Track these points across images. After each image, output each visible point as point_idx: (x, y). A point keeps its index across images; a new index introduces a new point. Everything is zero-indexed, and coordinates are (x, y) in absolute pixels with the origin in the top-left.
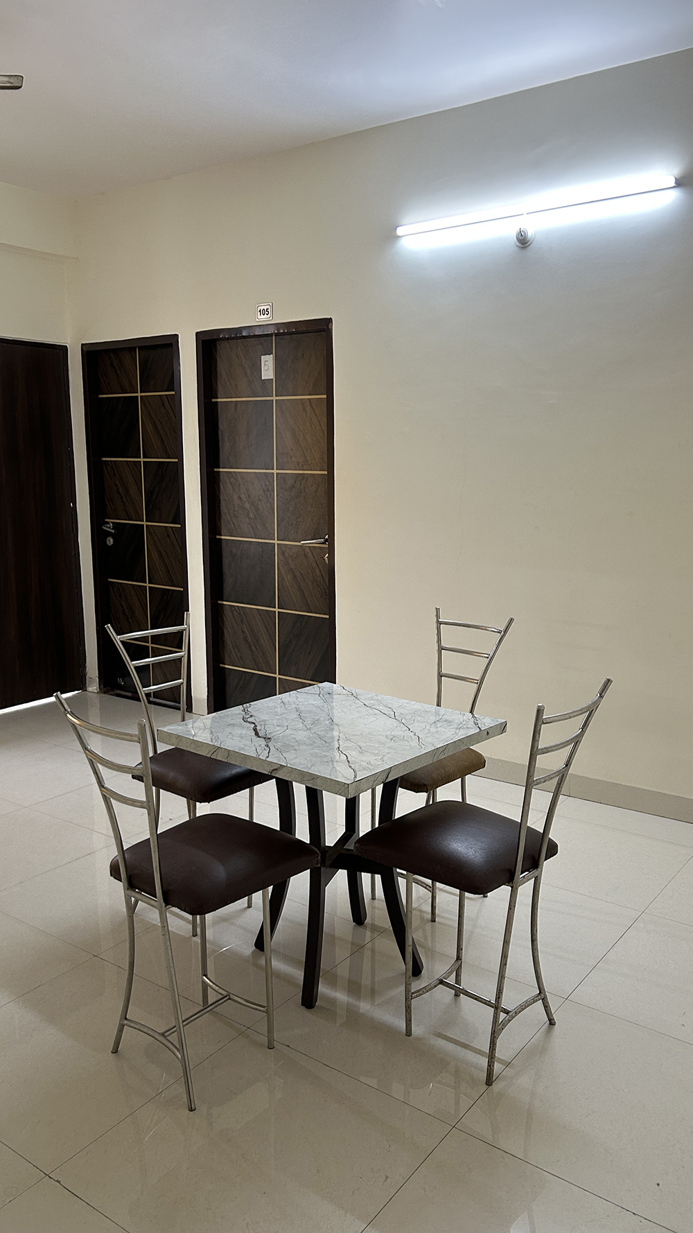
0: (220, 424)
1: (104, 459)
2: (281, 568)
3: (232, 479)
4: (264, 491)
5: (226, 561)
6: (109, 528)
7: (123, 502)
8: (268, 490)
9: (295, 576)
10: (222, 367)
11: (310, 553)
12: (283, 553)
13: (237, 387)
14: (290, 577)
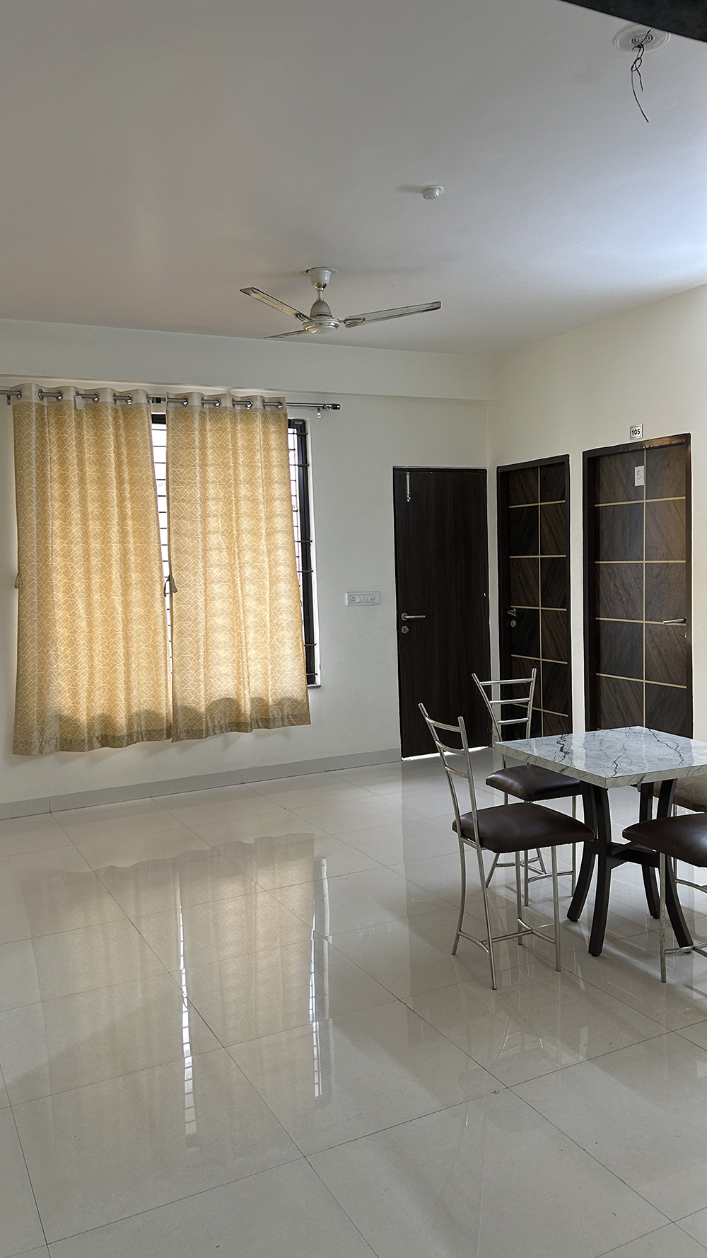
0: (601, 525)
1: (511, 557)
2: (648, 645)
3: (610, 570)
4: (635, 579)
5: (603, 638)
6: (513, 613)
7: (524, 592)
8: (638, 578)
9: (660, 652)
10: (604, 478)
11: (673, 632)
12: (650, 632)
13: (615, 493)
14: (656, 652)
